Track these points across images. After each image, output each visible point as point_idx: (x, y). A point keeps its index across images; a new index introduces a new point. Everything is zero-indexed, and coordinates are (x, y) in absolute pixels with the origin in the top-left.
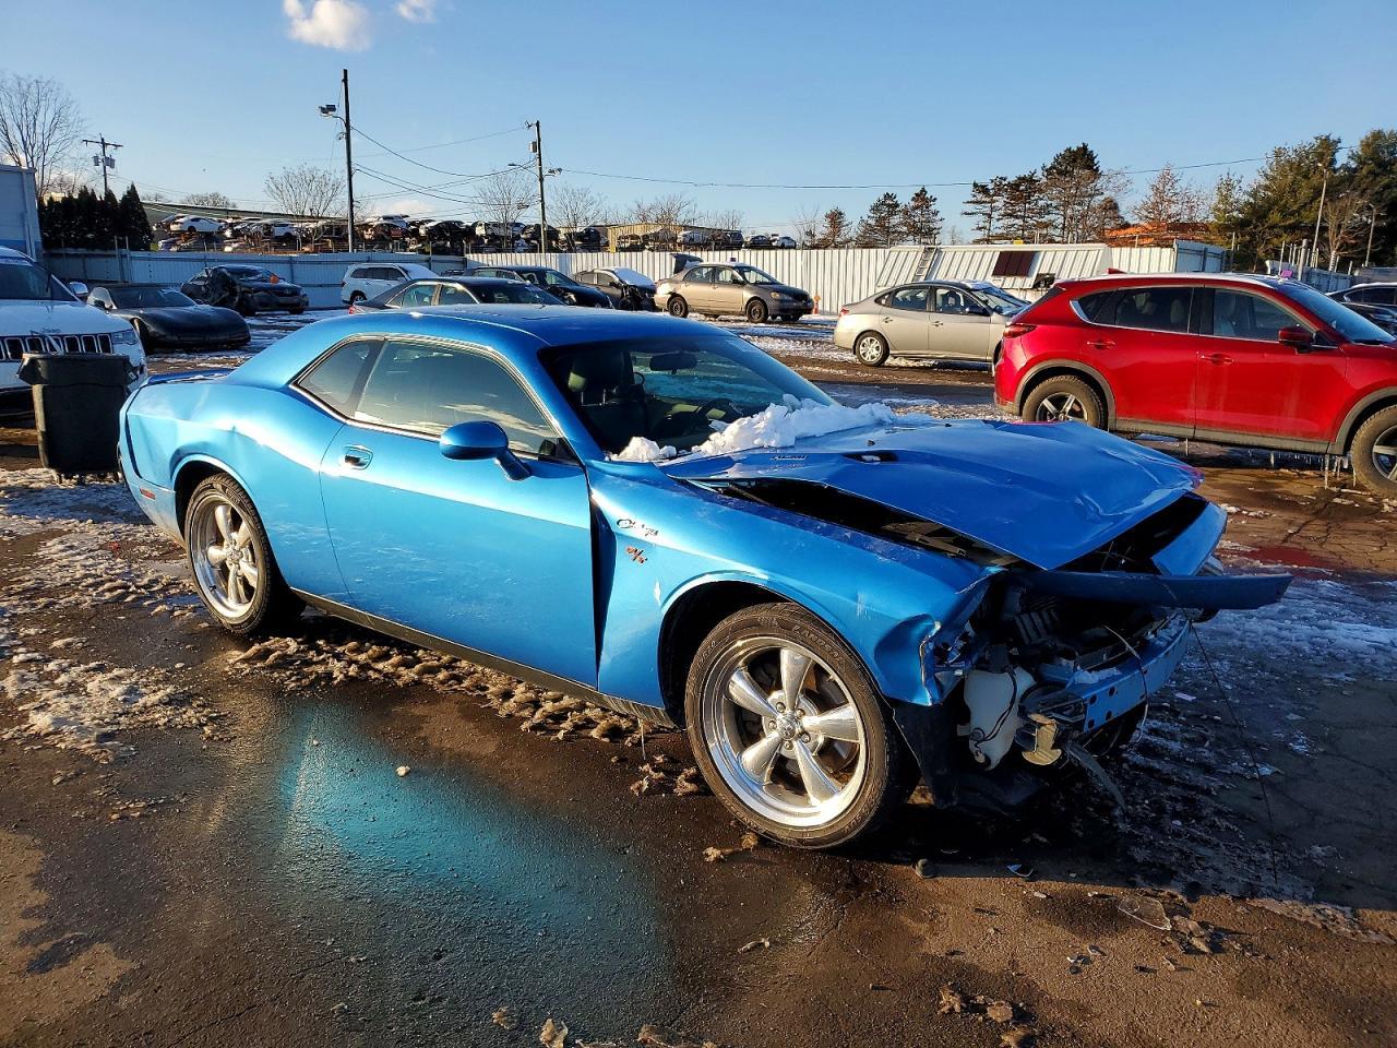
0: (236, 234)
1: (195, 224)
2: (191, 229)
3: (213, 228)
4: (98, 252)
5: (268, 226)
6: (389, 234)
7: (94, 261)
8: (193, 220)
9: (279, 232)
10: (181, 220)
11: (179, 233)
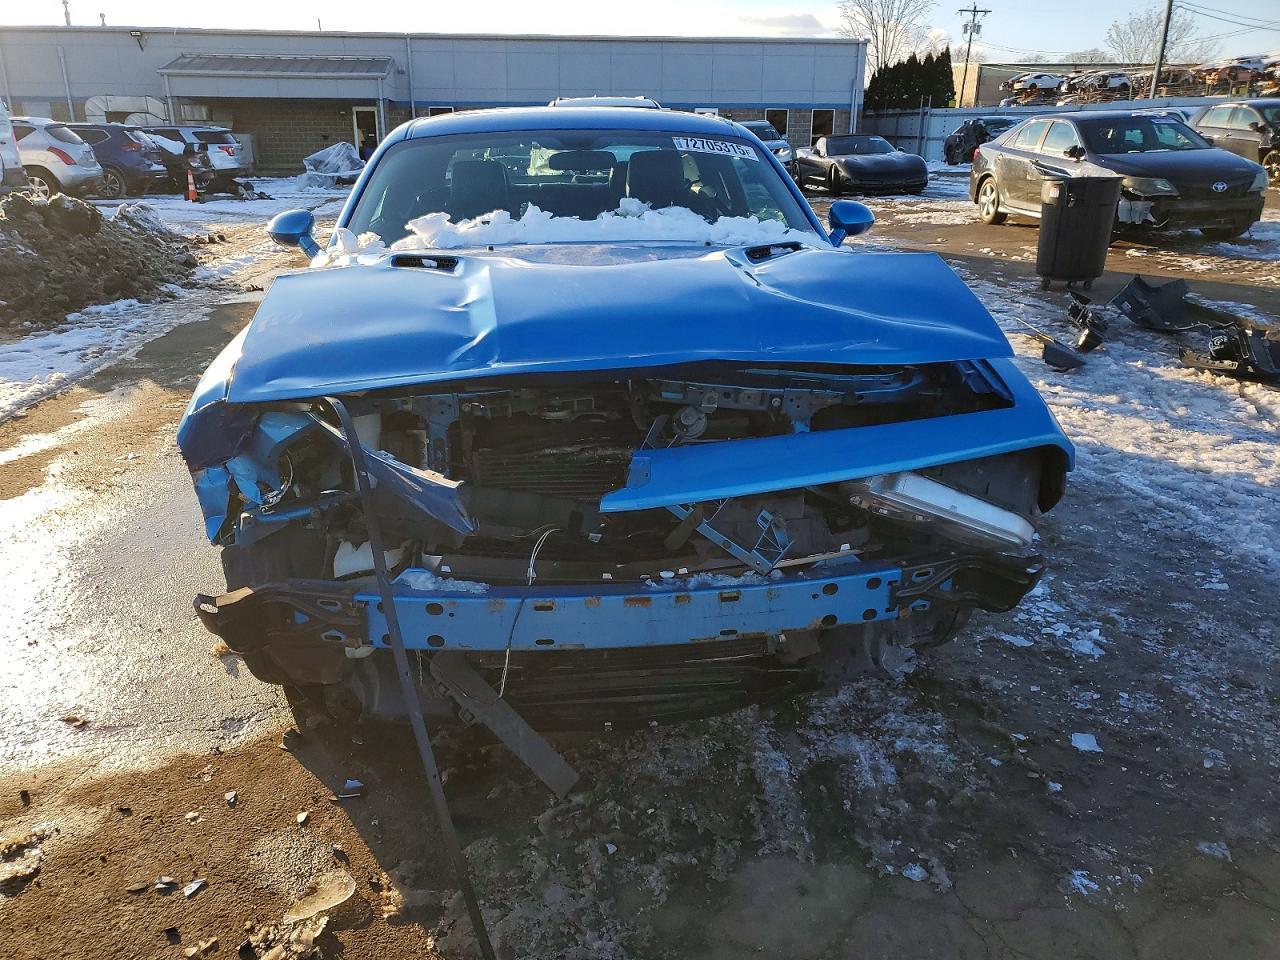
0: (1072, 88)
1: (1036, 81)
2: (1033, 86)
3: (1053, 84)
4: (908, 111)
5: (1105, 78)
6: (1235, 78)
7: (906, 119)
8: (1036, 77)
9: (1114, 83)
10: (1026, 78)
11: (1022, 91)
